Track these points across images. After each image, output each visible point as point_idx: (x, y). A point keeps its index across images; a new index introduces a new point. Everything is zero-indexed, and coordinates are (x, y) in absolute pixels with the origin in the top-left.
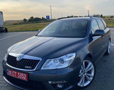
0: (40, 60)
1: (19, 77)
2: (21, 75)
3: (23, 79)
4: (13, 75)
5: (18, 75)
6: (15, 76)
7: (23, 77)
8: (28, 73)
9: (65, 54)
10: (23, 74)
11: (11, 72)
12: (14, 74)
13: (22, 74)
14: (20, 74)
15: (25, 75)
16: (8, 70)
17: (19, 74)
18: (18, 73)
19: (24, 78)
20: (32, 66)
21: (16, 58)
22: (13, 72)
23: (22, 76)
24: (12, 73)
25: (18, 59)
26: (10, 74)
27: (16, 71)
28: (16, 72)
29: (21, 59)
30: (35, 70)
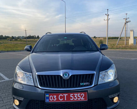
4: (60, 101)
7: (80, 98)
8: (87, 91)
15: (82, 94)
20: (90, 81)
22: (61, 95)
23: (78, 96)
26: (53, 101)
28: (66, 95)
29: (70, 76)
30: (93, 86)
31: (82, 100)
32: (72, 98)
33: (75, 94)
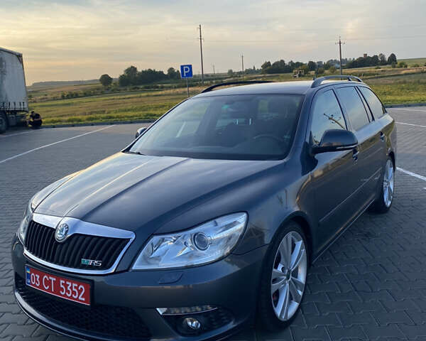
0: (129, 239)
1: (63, 293)
2: (69, 289)
3: (77, 299)
4: (44, 289)
5: (62, 286)
6: (50, 290)
7: (75, 294)
8: (92, 281)
9: (213, 218)
10: (75, 283)
11: (38, 277)
12: (48, 283)
13: (74, 285)
14: (66, 286)
15: (81, 286)
16: (29, 272)
17: (63, 284)
18: (62, 282)
19: (80, 298)
20: (104, 259)
21: (53, 231)
22: (45, 276)
23: (74, 289)
24: (41, 279)
25: (59, 236)
26: (35, 285)
27: (53, 276)
28: (53, 279)
29: (69, 236)
30: (113, 271)
31: (80, 301)
32: (62, 290)
33: (68, 283)
